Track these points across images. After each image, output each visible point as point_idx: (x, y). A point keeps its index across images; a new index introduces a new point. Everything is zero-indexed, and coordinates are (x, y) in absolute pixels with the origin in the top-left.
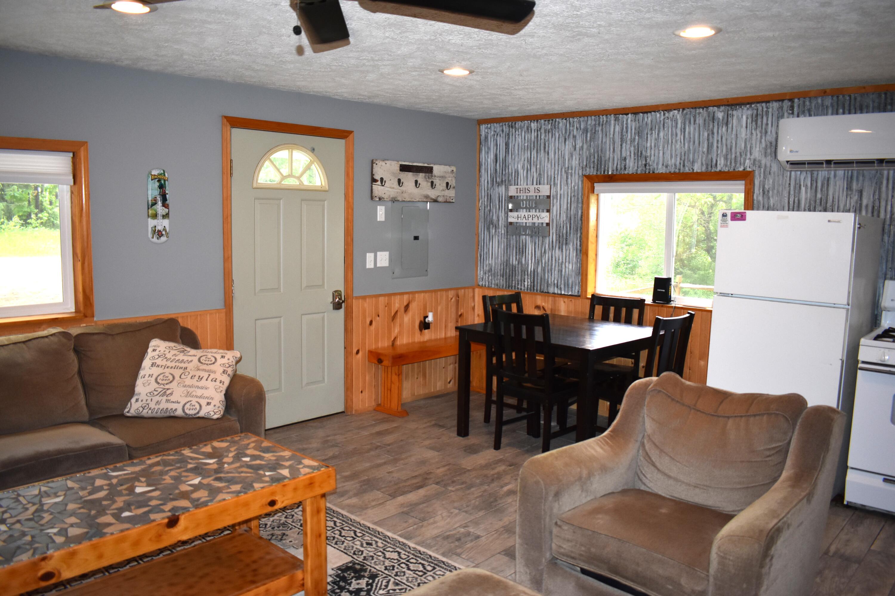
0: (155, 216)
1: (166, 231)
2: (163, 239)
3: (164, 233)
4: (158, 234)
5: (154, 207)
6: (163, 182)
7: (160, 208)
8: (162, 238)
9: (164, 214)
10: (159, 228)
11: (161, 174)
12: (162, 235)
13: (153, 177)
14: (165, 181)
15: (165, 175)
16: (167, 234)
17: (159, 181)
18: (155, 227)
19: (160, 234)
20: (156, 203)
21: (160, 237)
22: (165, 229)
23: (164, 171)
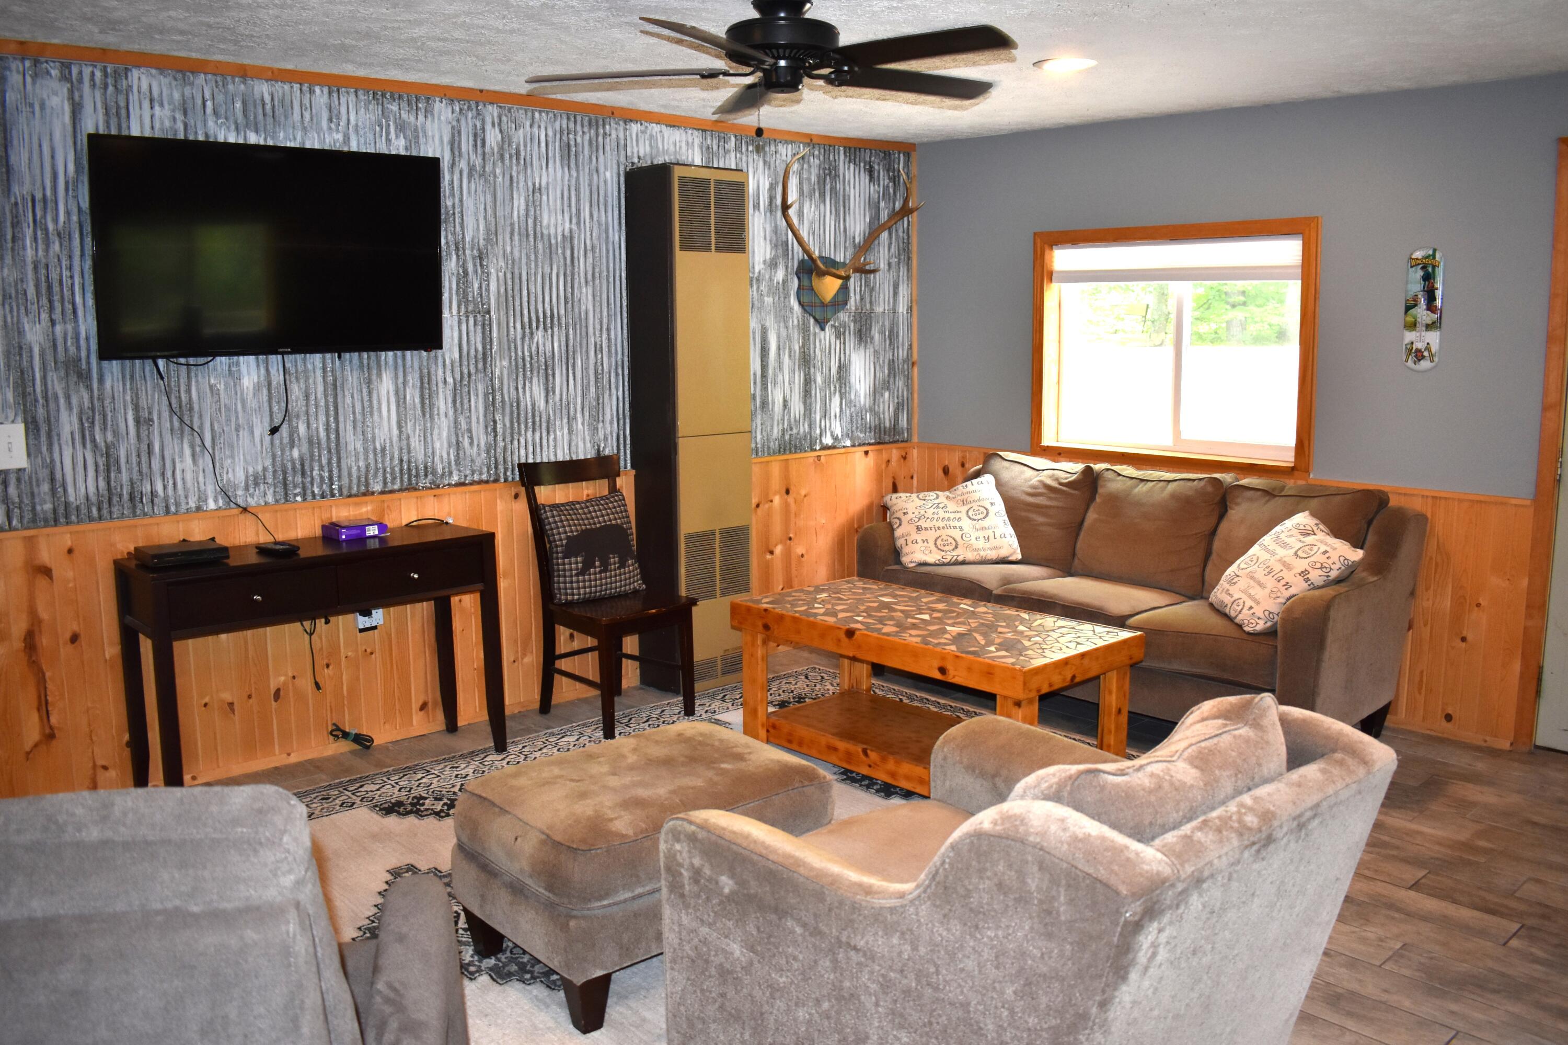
0: (1412, 326)
1: (1430, 351)
2: (1425, 364)
3: (1426, 354)
4: (1416, 356)
5: (1412, 311)
6: (1430, 270)
7: (1422, 313)
8: (1422, 362)
9: (1430, 322)
10: (1420, 345)
11: (1427, 257)
12: (1423, 357)
13: (1414, 263)
14: (1434, 267)
15: (1434, 258)
16: (1432, 356)
17: (1424, 268)
18: (1412, 343)
19: (1419, 356)
20: (1416, 305)
21: (1419, 360)
22: (1428, 348)
23: (1435, 251)
